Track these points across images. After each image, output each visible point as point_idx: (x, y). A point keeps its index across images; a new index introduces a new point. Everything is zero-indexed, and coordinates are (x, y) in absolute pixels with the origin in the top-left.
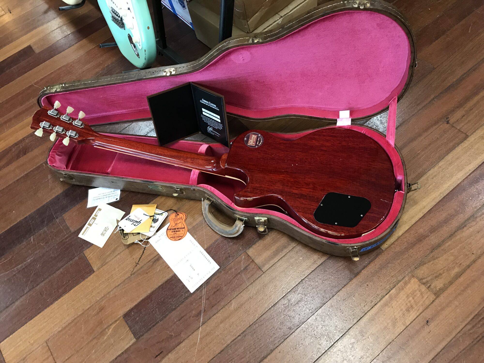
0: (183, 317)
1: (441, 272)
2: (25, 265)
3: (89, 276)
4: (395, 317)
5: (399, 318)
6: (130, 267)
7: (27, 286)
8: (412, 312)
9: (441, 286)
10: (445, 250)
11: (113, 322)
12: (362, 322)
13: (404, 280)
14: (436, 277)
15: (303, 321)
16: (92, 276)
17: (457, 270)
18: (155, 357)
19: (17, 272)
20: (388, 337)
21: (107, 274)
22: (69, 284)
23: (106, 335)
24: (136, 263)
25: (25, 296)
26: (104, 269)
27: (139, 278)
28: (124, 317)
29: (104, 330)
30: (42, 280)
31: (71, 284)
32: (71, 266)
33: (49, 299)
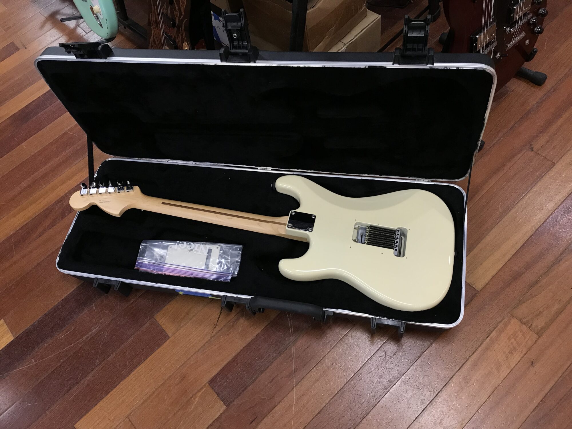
0: (274, 379)
1: (541, 309)
2: (91, 335)
3: (165, 342)
4: (498, 360)
5: (502, 362)
6: (208, 330)
7: (97, 359)
8: (516, 354)
9: (542, 325)
10: (543, 286)
11: (198, 389)
12: (464, 369)
13: (504, 320)
14: (536, 315)
15: (403, 372)
16: (167, 342)
17: (557, 307)
18: (250, 424)
19: (83, 344)
20: (493, 382)
21: (184, 339)
22: (143, 352)
23: (192, 405)
24: (215, 324)
25: (96, 370)
26: (179, 334)
27: (220, 341)
28: (209, 384)
29: (190, 399)
30: (112, 350)
31: (146, 352)
32: (143, 333)
33: (123, 370)
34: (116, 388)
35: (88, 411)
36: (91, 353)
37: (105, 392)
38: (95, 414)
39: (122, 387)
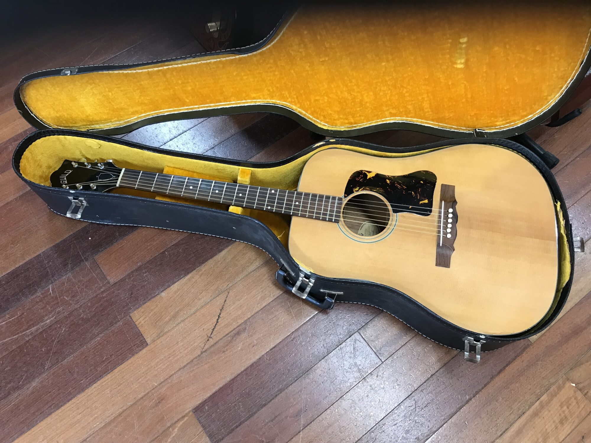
2: (43, 327)
3: (141, 350)
6: (199, 342)
7: (48, 360)
11: (179, 418)
13: (557, 384)
15: (434, 429)
16: (144, 351)
19: (30, 337)
21: (166, 349)
22: (111, 360)
23: (170, 437)
24: (208, 336)
25: (46, 374)
26: (161, 342)
27: (213, 359)
28: (194, 413)
29: (167, 429)
30: (70, 351)
31: (115, 360)
32: (113, 335)
33: (82, 379)
34: (70, 402)
35: (30, 426)
36: (41, 351)
37: (54, 405)
38: (39, 432)
39: (78, 402)
